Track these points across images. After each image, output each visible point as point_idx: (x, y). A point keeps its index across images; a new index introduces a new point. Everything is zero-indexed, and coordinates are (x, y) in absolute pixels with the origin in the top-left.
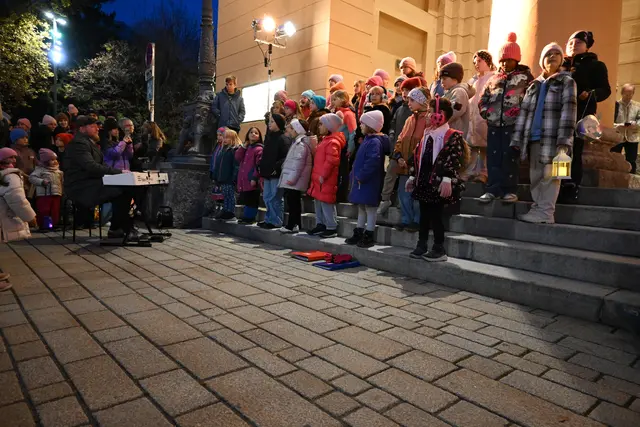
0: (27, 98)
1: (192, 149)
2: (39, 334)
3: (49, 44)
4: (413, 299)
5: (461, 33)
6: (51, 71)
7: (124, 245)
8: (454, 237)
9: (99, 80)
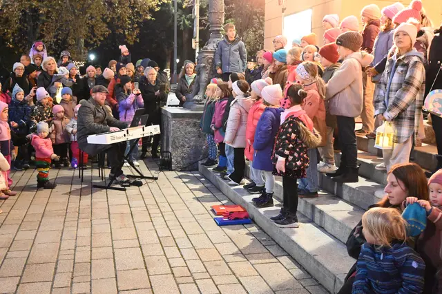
7: (109, 187)
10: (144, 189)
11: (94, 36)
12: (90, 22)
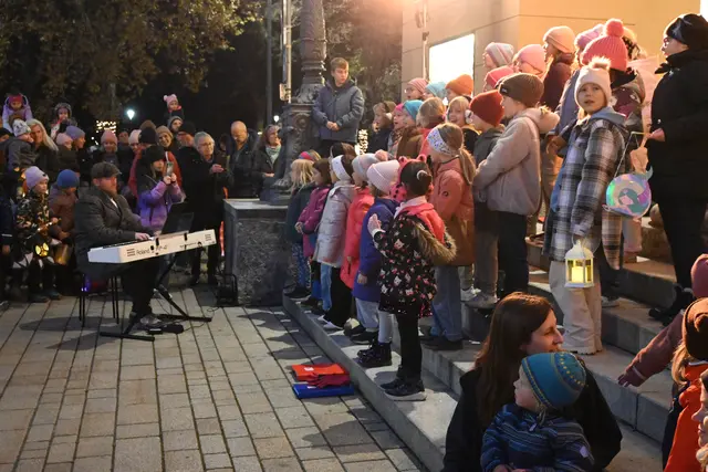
7: (126, 336)
10: (185, 337)
11: (133, 79)
12: (125, 54)
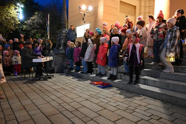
0: (12, 30)
1: (60, 48)
2: (13, 112)
3: (18, 13)
4: (127, 99)
5: (147, 6)
6: (19, 21)
7: (39, 80)
8: (142, 77)
9: (33, 24)
